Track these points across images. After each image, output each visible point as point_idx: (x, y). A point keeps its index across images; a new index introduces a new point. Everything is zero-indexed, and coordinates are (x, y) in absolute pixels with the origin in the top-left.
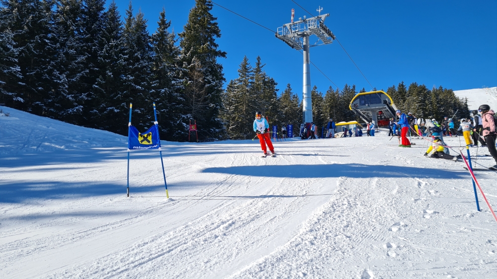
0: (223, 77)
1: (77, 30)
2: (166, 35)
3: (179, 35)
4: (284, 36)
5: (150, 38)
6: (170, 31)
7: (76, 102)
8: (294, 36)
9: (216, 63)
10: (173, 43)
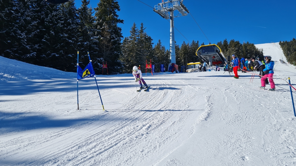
0: (122, 35)
1: (31, 5)
2: (87, 9)
3: (94, 9)
4: (159, 11)
5: (77, 10)
6: (89, 6)
7: (32, 50)
8: (165, 11)
9: (118, 27)
10: (91, 14)
